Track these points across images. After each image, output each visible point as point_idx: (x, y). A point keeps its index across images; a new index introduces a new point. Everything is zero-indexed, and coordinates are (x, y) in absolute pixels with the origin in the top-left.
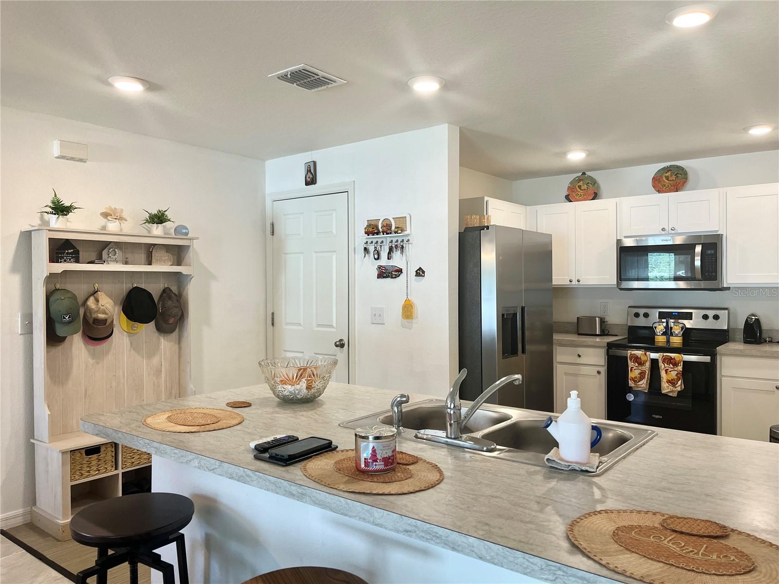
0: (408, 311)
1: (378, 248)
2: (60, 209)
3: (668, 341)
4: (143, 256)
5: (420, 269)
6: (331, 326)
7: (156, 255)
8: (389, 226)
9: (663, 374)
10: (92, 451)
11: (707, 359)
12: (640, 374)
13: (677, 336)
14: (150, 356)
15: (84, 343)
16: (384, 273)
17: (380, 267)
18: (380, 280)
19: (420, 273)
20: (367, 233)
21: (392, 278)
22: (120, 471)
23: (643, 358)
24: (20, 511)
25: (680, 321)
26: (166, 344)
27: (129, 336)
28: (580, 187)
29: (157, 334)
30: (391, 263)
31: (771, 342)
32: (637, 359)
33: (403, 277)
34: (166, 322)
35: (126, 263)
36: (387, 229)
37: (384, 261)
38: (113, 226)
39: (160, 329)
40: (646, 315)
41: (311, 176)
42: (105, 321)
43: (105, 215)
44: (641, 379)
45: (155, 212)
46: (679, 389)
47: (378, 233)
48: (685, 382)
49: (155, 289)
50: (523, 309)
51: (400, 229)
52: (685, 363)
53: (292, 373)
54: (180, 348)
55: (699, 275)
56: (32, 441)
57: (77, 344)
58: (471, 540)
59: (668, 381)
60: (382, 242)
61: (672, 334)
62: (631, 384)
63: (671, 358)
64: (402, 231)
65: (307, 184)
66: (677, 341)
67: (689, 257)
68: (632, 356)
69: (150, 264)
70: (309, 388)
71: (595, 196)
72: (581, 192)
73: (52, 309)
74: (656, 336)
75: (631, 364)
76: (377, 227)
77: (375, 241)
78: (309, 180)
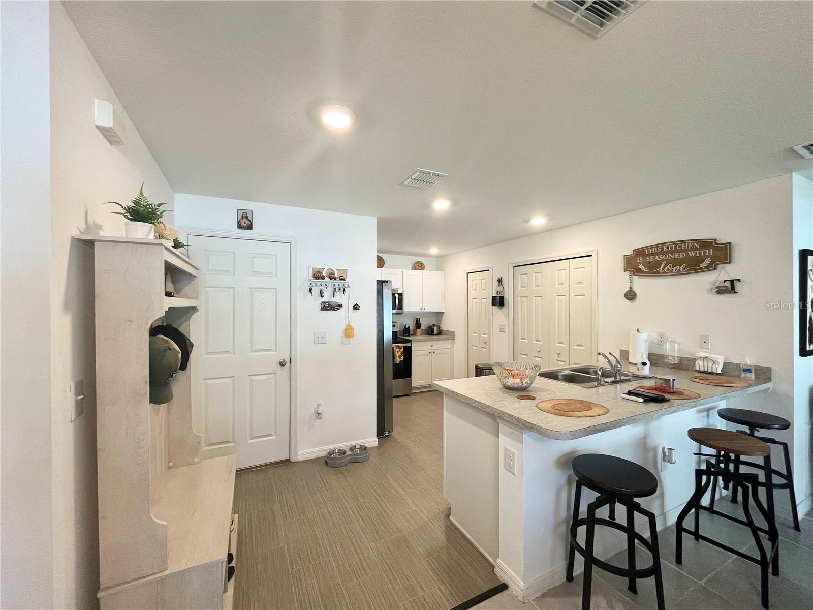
0: (348, 333)
1: (322, 288)
5: (356, 304)
8: (332, 274)
9: (396, 354)
11: (409, 344)
16: (326, 307)
17: (323, 303)
18: (323, 312)
19: (356, 307)
21: (335, 310)
30: (333, 300)
33: (343, 309)
36: (331, 276)
37: (327, 298)
41: (248, 222)
46: (401, 360)
47: (323, 278)
48: (403, 356)
52: (404, 347)
55: (397, 307)
59: (398, 357)
60: (327, 285)
63: (399, 346)
64: (343, 278)
65: (240, 227)
76: (322, 273)
77: (318, 284)
78: (245, 225)
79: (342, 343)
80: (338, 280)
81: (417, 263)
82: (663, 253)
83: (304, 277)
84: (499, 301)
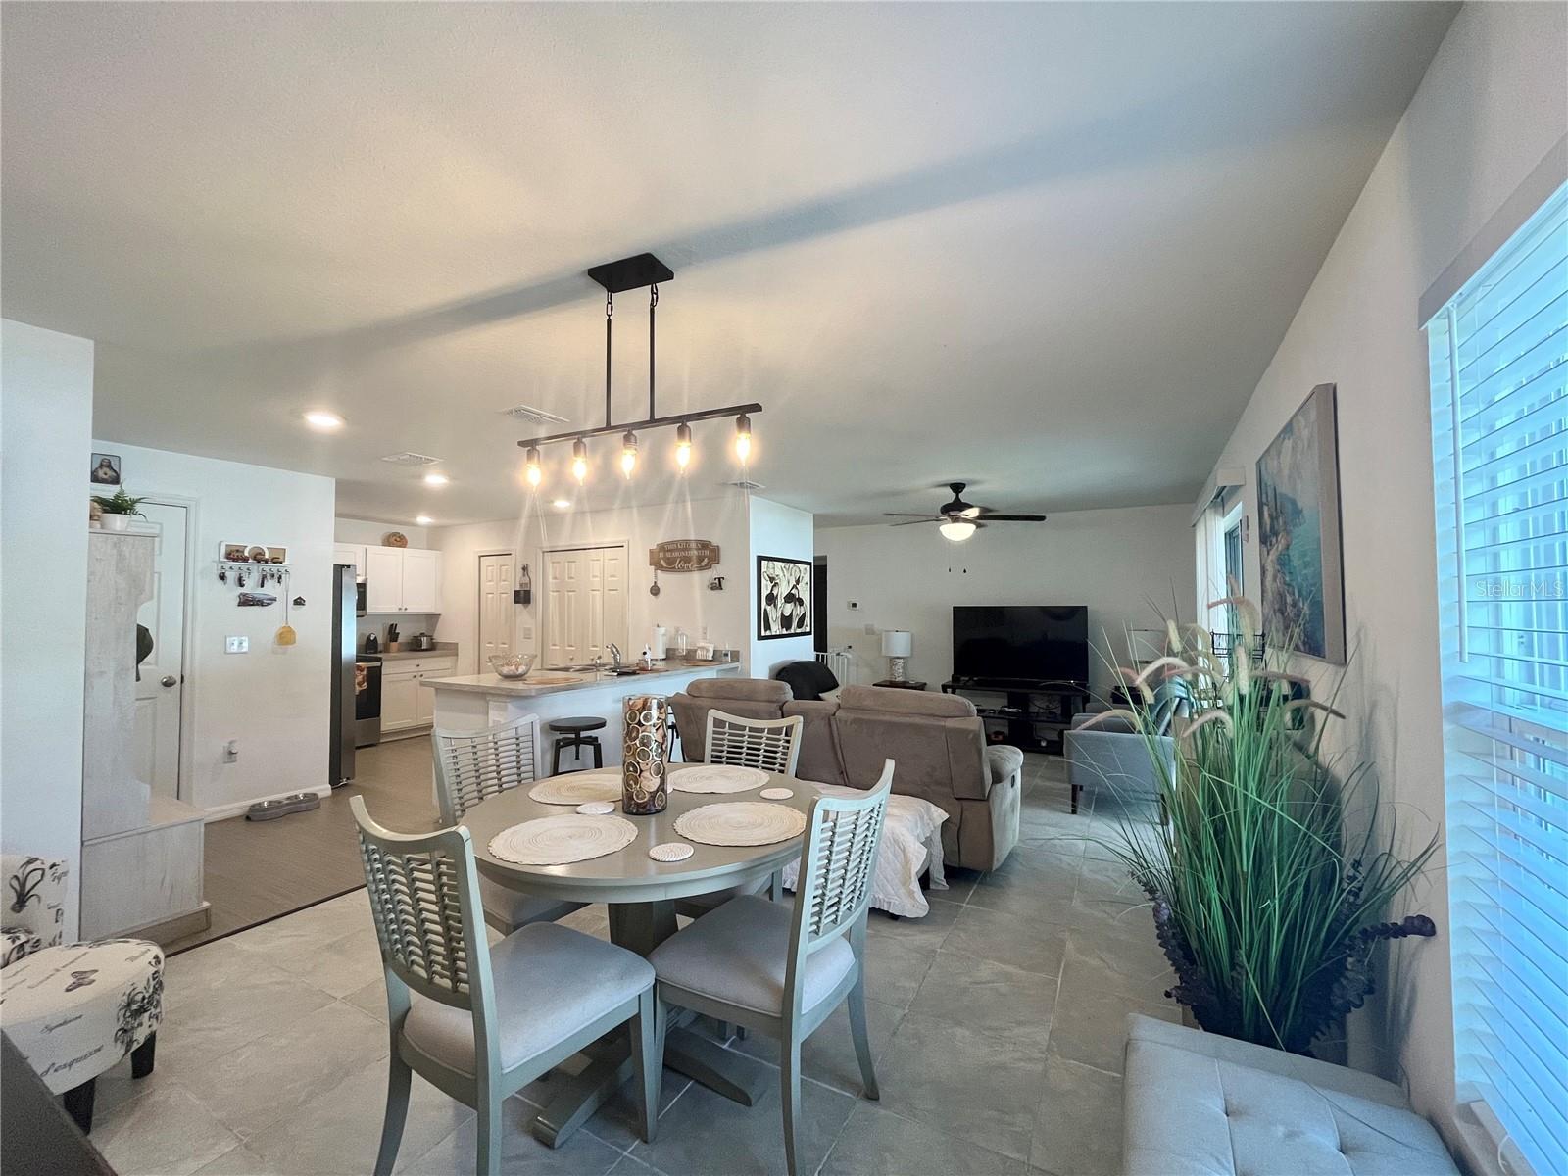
0: (286, 637)
1: (243, 575)
5: (300, 598)
8: (260, 555)
11: (378, 664)
16: (246, 601)
17: (245, 595)
18: (243, 607)
19: (299, 602)
21: (262, 605)
30: (260, 591)
33: (277, 605)
36: (260, 558)
37: (251, 587)
41: (110, 473)
47: (245, 560)
51: (276, 560)
60: (250, 570)
64: (279, 561)
65: (100, 481)
76: (242, 552)
77: (236, 568)
78: (105, 477)
79: (275, 652)
80: (270, 564)
81: (394, 534)
82: (677, 549)
83: (209, 558)
84: (523, 597)
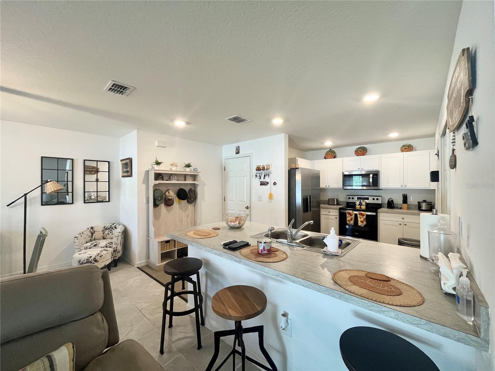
0: (271, 197)
1: (260, 175)
2: (158, 163)
3: (360, 207)
4: (183, 178)
5: (275, 182)
6: (244, 201)
7: (187, 178)
8: (264, 168)
9: (359, 219)
10: (168, 242)
11: (374, 214)
12: (351, 218)
13: (363, 205)
14: (185, 211)
15: (165, 207)
16: (262, 184)
17: (261, 182)
18: (261, 186)
19: (275, 184)
20: (257, 170)
21: (265, 185)
22: (176, 249)
23: (352, 213)
24: (144, 261)
25: (365, 200)
26: (190, 207)
27: (179, 204)
28: (329, 154)
29: (187, 204)
31: (397, 208)
32: (350, 214)
33: (269, 185)
34: (190, 199)
35: (178, 180)
36: (264, 169)
38: (174, 168)
39: (188, 202)
40: (353, 198)
41: (238, 151)
42: (171, 199)
43: (172, 165)
44: (351, 221)
45: (187, 164)
46: (364, 224)
47: (260, 170)
48: (367, 222)
49: (187, 189)
50: (310, 196)
51: (268, 169)
52: (367, 215)
53: (234, 219)
54: (195, 208)
55: (371, 185)
56: (149, 238)
57: (162, 206)
58: (300, 279)
59: (361, 221)
60: (262, 173)
61: (362, 205)
62: (348, 222)
63: (362, 213)
64: (269, 169)
65: (236, 154)
66: (363, 207)
67: (368, 178)
68: (348, 212)
69: (185, 181)
70: (239, 224)
71: (335, 157)
72: (329, 156)
73: (155, 195)
74: (356, 206)
75: (348, 215)
76: (260, 168)
77: (259, 173)
79: (268, 202)
80: (266, 170)
